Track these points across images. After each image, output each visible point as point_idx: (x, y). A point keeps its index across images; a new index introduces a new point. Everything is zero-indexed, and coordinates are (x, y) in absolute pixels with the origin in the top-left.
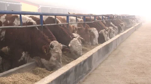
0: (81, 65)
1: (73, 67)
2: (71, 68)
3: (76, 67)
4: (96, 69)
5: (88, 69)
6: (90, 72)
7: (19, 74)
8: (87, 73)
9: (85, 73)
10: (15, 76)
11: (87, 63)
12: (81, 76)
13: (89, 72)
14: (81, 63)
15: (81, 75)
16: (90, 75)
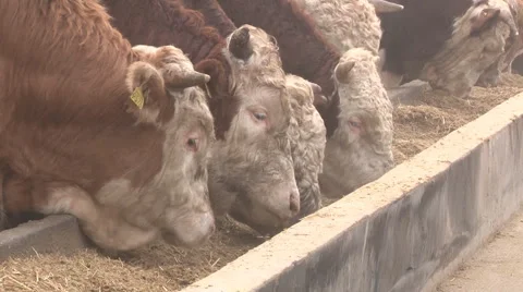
0: (407, 211)
1: (362, 223)
2: (352, 229)
3: (379, 225)
4: (497, 234)
5: (449, 233)
6: (465, 252)
7: (48, 258)
8: (445, 259)
9: (433, 257)
10: (24, 273)
11: (442, 201)
12: (412, 274)
13: (456, 254)
14: (406, 198)
15: (410, 268)
16: (461, 268)
